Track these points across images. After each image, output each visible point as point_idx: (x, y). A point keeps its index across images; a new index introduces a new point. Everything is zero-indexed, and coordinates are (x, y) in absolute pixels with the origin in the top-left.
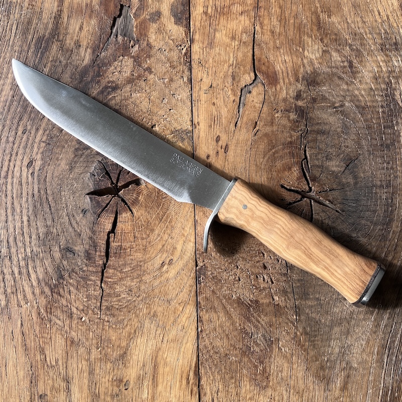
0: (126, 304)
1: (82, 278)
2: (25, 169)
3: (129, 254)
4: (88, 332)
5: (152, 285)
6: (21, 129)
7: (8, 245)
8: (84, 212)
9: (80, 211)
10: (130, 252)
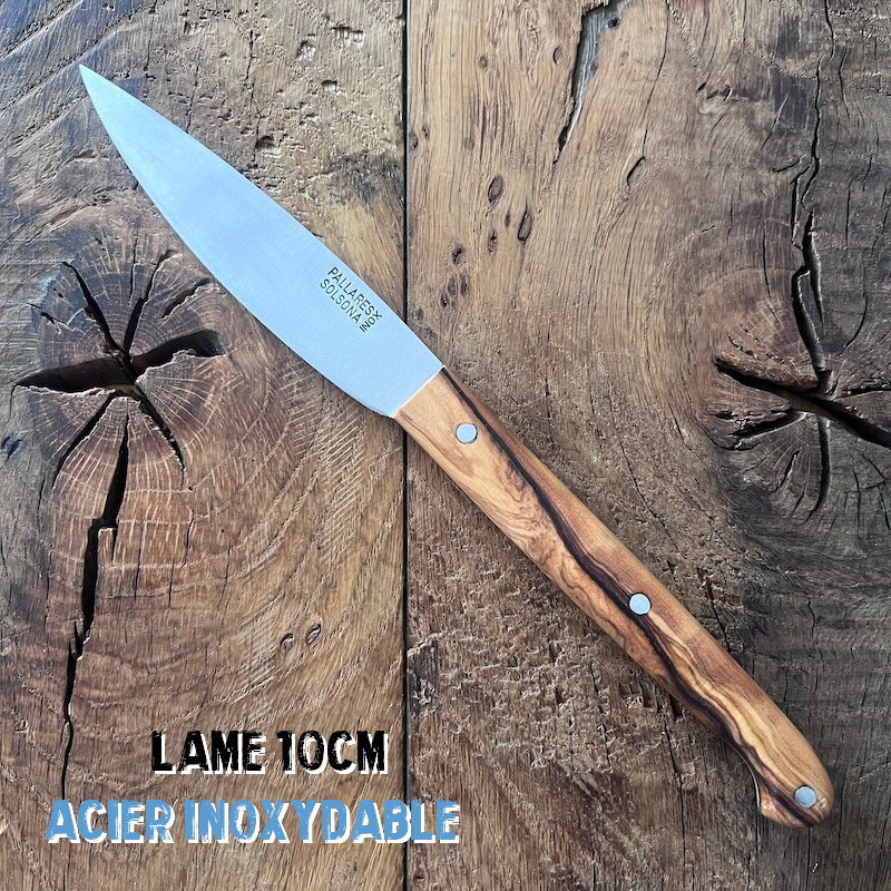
3: (165, 602)
8: (10, 446)
10: (167, 595)
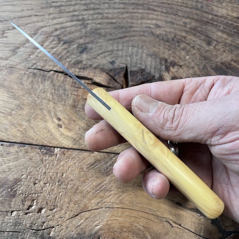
0: (34, 88)
1: (61, 57)
2: (154, 22)
3: (73, 93)
4: (21, 59)
5: (45, 109)
6: (188, 21)
7: (96, 9)
8: (112, 63)
9: (113, 59)
10: (74, 94)
